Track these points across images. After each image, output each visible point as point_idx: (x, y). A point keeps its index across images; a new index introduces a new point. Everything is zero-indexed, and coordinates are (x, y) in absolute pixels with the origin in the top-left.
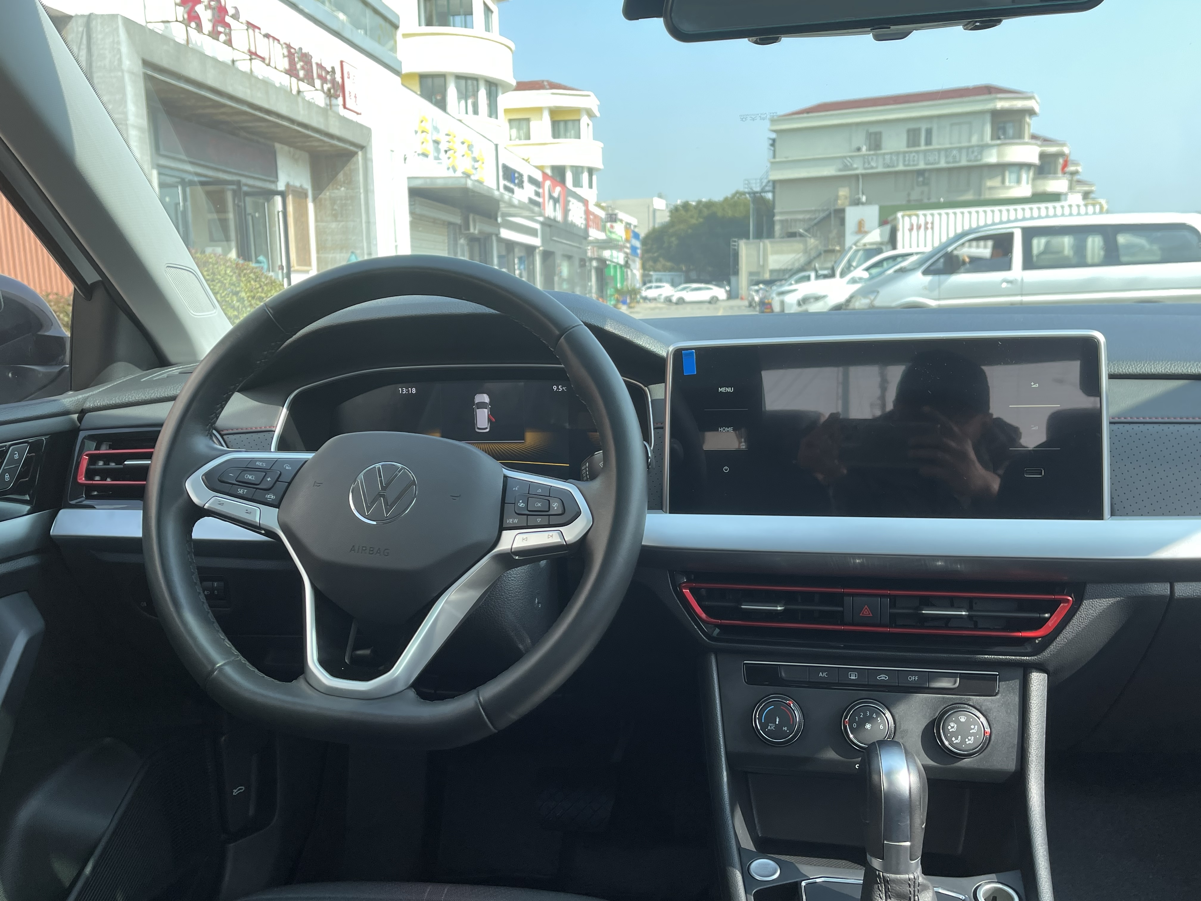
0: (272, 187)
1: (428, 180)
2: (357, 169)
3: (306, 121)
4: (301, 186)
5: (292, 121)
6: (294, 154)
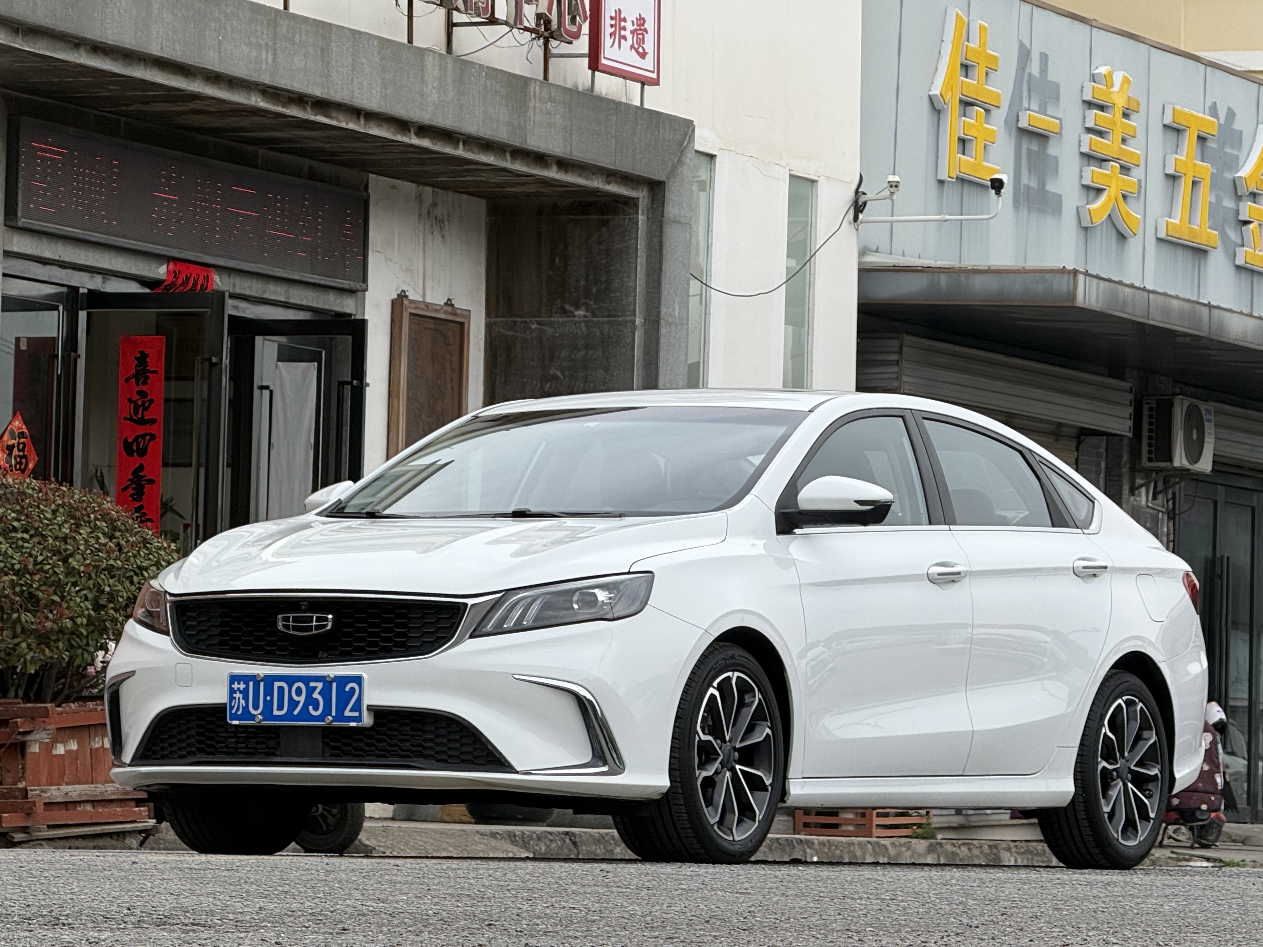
0: (347, 306)
1: (943, 279)
2: (630, 252)
3: (447, 121)
4: (449, 303)
5: (403, 125)
6: (434, 205)
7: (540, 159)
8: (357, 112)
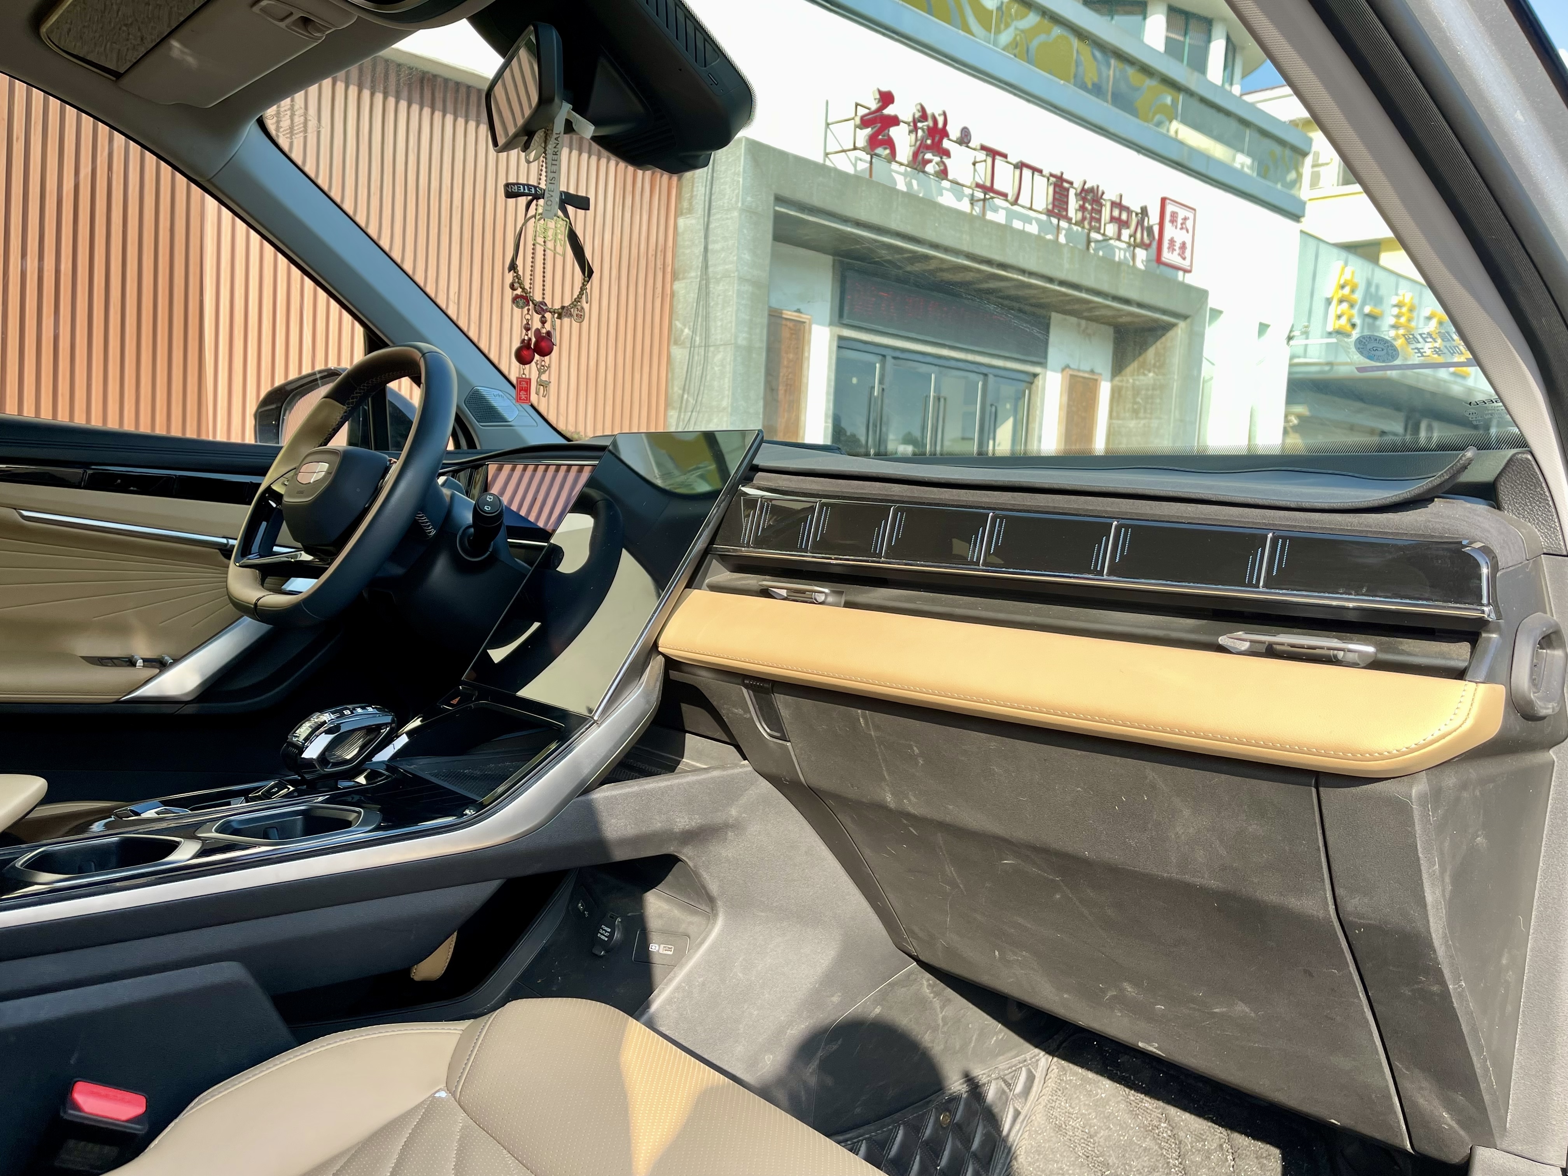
1: (1326, 369)
6: (1087, 328)
7: (1127, 301)
8: (1023, 272)
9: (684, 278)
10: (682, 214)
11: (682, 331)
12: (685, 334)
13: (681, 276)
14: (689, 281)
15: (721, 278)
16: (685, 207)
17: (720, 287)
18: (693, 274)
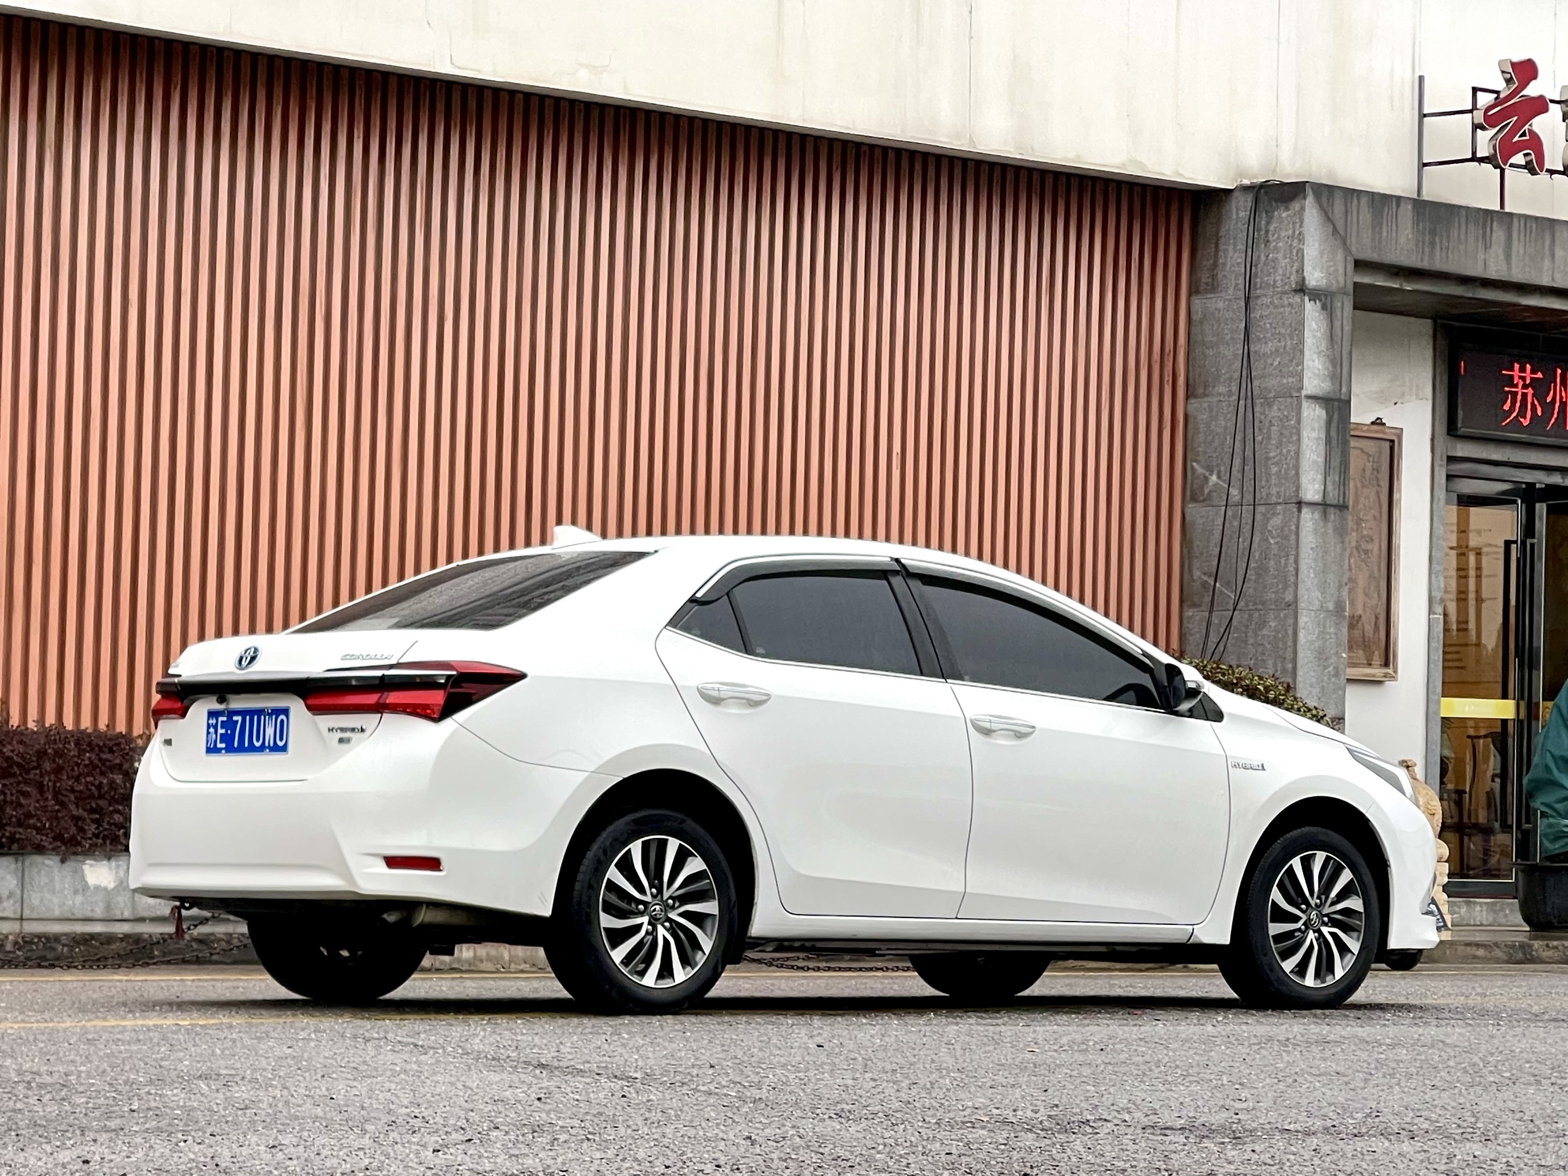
9: (1205, 395)
10: (1197, 292)
11: (1206, 479)
12: (1210, 484)
13: (1200, 391)
14: (1215, 399)
15: (1275, 397)
16: (1204, 280)
17: (1274, 412)
18: (1222, 389)
